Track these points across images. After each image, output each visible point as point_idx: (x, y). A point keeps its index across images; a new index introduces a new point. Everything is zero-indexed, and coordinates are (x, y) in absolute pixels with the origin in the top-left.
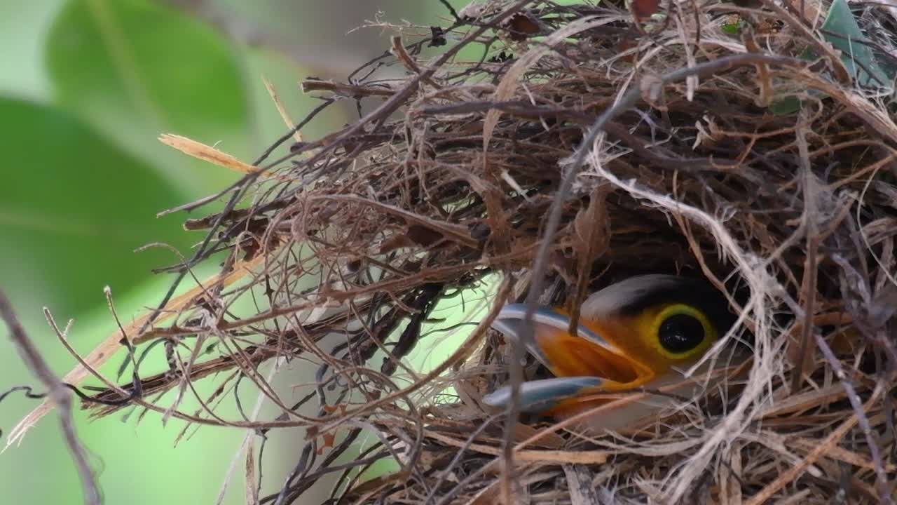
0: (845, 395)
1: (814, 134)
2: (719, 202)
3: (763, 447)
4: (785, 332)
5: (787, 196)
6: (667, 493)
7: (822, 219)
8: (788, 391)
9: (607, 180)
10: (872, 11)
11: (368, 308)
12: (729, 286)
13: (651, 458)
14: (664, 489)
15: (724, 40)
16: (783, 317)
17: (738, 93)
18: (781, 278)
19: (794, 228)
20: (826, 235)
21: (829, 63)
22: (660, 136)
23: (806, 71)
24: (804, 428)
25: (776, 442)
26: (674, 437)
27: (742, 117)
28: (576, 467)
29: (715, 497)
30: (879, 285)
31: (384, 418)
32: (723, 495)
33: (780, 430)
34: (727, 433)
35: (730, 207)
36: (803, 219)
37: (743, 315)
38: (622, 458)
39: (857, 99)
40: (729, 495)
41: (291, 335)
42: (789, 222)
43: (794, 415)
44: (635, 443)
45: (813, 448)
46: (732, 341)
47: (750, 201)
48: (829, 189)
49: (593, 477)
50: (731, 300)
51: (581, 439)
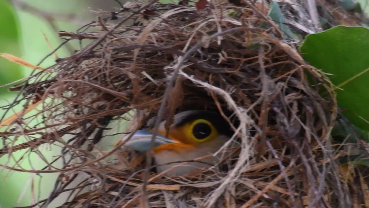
0: (277, 164)
1: (266, 58)
2: (228, 86)
3: (244, 185)
4: (253, 139)
5: (256, 84)
6: (206, 203)
7: (270, 93)
8: (255, 162)
9: (183, 76)
10: (286, 6)
11: (83, 124)
12: (231, 119)
13: (198, 188)
14: (205, 202)
15: (231, 20)
16: (253, 133)
17: (236, 41)
18: (253, 117)
19: (259, 97)
20: (271, 100)
21: (274, 30)
22: (205, 58)
23: (264, 33)
24: (259, 177)
25: (250, 184)
26: (208, 180)
27: (236, 50)
28: (168, 191)
29: (224, 204)
30: (292, 120)
31: (89, 170)
32: (228, 204)
33: (251, 178)
34: (231, 180)
35: (233, 88)
36: (262, 94)
37: (237, 132)
38: (187, 188)
39: (284, 44)
40: (231, 204)
41: (52, 135)
42: (257, 94)
43: (256, 172)
44: (192, 182)
45: (265, 186)
46: (232, 142)
47: (240, 85)
48: (272, 81)
49: (175, 195)
50: (232, 125)
51: (169, 180)
